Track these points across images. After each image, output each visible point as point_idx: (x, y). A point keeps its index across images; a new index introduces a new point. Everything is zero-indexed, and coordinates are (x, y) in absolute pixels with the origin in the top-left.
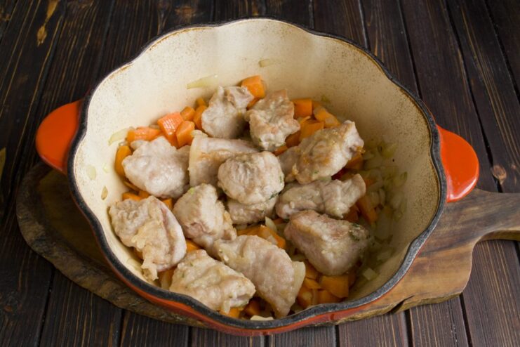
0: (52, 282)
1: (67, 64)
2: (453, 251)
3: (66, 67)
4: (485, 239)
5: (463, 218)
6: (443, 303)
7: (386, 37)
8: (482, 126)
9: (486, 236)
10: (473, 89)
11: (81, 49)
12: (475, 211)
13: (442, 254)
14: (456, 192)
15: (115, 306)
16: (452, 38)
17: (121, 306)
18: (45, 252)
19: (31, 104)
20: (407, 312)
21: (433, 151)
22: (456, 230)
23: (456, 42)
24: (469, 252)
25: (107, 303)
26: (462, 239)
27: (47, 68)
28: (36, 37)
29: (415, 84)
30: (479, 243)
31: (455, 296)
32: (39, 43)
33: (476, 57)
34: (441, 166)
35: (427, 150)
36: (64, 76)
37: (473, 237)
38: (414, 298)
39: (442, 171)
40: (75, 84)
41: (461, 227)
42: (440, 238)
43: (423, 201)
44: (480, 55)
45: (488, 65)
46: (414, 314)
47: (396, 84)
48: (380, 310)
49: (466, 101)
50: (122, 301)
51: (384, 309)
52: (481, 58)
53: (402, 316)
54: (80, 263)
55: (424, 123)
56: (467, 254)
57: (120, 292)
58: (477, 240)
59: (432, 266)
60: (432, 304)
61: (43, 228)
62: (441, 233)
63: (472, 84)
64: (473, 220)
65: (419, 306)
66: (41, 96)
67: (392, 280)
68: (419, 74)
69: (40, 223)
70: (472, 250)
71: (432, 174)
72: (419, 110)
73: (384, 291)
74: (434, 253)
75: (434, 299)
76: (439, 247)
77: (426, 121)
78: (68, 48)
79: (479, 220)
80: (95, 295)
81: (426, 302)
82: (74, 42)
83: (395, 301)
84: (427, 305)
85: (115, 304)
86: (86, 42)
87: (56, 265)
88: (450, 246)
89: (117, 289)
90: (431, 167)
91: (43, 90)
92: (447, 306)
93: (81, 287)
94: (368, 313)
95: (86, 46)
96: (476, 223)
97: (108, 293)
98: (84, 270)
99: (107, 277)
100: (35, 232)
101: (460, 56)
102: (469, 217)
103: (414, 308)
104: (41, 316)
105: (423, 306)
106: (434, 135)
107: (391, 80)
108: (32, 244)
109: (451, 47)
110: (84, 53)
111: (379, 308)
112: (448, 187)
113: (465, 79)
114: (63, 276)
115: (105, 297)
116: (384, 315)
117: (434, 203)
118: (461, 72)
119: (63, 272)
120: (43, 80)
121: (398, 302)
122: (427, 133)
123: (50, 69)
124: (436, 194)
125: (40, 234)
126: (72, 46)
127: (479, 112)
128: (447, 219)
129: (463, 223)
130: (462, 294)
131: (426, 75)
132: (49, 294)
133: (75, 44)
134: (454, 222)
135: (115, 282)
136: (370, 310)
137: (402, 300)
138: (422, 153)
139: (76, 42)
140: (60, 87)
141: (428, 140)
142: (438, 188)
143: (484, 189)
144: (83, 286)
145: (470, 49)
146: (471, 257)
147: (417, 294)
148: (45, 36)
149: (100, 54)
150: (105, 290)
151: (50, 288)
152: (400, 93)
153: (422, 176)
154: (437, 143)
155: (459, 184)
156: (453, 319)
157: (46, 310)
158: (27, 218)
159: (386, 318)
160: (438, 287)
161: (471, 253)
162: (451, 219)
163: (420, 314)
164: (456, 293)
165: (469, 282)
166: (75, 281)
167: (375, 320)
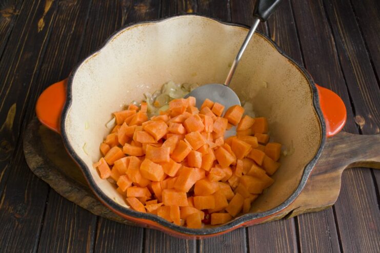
0: (48, 197)
1: (59, 45)
2: (327, 175)
3: (58, 47)
4: (350, 167)
5: (335, 152)
6: (321, 211)
7: (281, 26)
8: (348, 88)
9: (351, 165)
10: (342, 62)
11: (69, 34)
12: (343, 147)
13: (320, 178)
14: (332, 130)
15: (92, 214)
16: (327, 27)
17: (96, 214)
18: (43, 176)
19: (34, 73)
20: (296, 218)
21: (315, 102)
22: (330, 160)
23: (330, 29)
24: (339, 176)
25: (87, 211)
26: (334, 167)
27: (45, 48)
28: (37, 26)
29: (302, 59)
30: (346, 170)
31: (329, 206)
32: (39, 30)
33: (343, 40)
34: (321, 112)
35: (310, 102)
36: (56, 53)
37: (341, 166)
38: (300, 208)
39: (322, 116)
40: (64, 59)
41: (333, 158)
42: (319, 166)
43: (309, 137)
44: (347, 38)
45: (352, 45)
46: (301, 219)
47: (286, 57)
48: (277, 216)
49: (337, 71)
50: (97, 211)
51: (279, 216)
52: (347, 41)
53: (292, 221)
54: (68, 184)
55: (307, 83)
56: (337, 177)
57: (95, 204)
58: (345, 168)
59: (313, 186)
60: (313, 212)
61: (42, 159)
62: (320, 163)
63: (341, 58)
64: (342, 154)
65: (304, 214)
66: (41, 66)
68: (304, 52)
69: (40, 156)
70: (341, 175)
71: (315, 118)
72: (302, 74)
74: (315, 176)
75: (314, 209)
76: (318, 172)
77: (308, 82)
78: (59, 34)
79: (346, 153)
80: (78, 206)
81: (309, 211)
82: (63, 29)
84: (309, 213)
85: (93, 212)
86: (72, 29)
87: (51, 185)
88: (326, 172)
89: (93, 202)
90: (314, 114)
91: (42, 63)
92: (323, 214)
93: (68, 200)
95: (72, 32)
96: (344, 156)
97: (87, 204)
98: (70, 188)
99: (87, 193)
100: (36, 162)
101: (333, 39)
102: (339, 152)
103: (300, 215)
104: (41, 220)
105: (307, 213)
106: (314, 91)
107: (282, 54)
108: (34, 171)
109: (327, 33)
110: (71, 36)
112: (327, 127)
113: (336, 55)
114: (56, 192)
115: (85, 207)
116: (279, 220)
117: (318, 138)
118: (333, 51)
120: (42, 56)
121: (289, 211)
122: (309, 90)
123: (47, 48)
124: (319, 132)
125: (40, 164)
126: (62, 32)
127: (346, 78)
129: (335, 156)
130: (334, 205)
131: (309, 52)
132: (46, 205)
133: (64, 31)
134: (328, 155)
135: (92, 197)
137: (292, 210)
138: (306, 104)
140: (54, 60)
141: (310, 95)
142: (320, 127)
143: (349, 132)
144: (70, 199)
145: (340, 34)
146: (340, 179)
147: (302, 205)
148: (43, 25)
149: (82, 38)
150: (86, 202)
151: (47, 201)
152: (288, 63)
153: (307, 120)
154: (317, 96)
155: (334, 124)
156: (328, 223)
157: (44, 216)
158: (31, 152)
159: (281, 222)
160: (317, 201)
161: (341, 177)
162: (327, 153)
163: (305, 219)
164: (330, 205)
165: (339, 197)
166: (64, 196)
167: (273, 223)
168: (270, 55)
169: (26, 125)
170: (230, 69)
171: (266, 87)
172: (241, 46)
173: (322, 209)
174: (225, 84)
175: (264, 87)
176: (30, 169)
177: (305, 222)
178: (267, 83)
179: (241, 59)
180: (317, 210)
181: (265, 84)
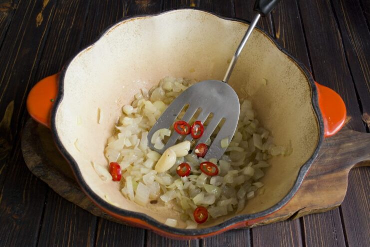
0: (47, 197)
1: (58, 40)
2: (334, 175)
3: (57, 43)
4: (357, 167)
5: (341, 151)
6: (328, 212)
7: (286, 20)
9: (357, 164)
10: (348, 58)
11: (68, 29)
12: (350, 146)
13: (326, 177)
14: (331, 129)
15: (92, 215)
16: (333, 21)
17: (96, 215)
18: (41, 175)
19: (32, 69)
20: (301, 219)
21: (314, 100)
22: (336, 159)
23: (336, 24)
24: (346, 175)
25: (86, 212)
26: (341, 166)
27: (43, 43)
28: (36, 21)
29: (307, 54)
30: (353, 169)
31: (335, 207)
32: (38, 25)
33: (350, 35)
34: (319, 111)
35: (309, 100)
36: (55, 49)
37: (349, 165)
38: (306, 209)
39: (320, 115)
41: (340, 157)
42: (325, 166)
43: (307, 137)
44: (354, 33)
45: (359, 41)
46: (306, 220)
48: (282, 217)
49: (344, 67)
50: (96, 211)
51: (284, 217)
52: (354, 36)
53: (298, 221)
54: (67, 184)
55: (306, 80)
56: (344, 177)
58: (351, 167)
59: (319, 186)
60: (319, 213)
61: (40, 159)
62: (326, 162)
63: (348, 54)
64: (349, 153)
65: (310, 215)
66: (40, 62)
67: (288, 195)
68: (310, 47)
69: (38, 155)
70: (348, 174)
71: (313, 117)
73: (284, 203)
74: (321, 176)
75: (320, 209)
76: (324, 172)
78: (58, 29)
79: (353, 152)
80: (77, 206)
81: (315, 212)
82: (62, 24)
83: (293, 211)
84: (315, 214)
85: (92, 213)
86: (71, 24)
87: (50, 185)
88: (332, 171)
90: (312, 113)
91: (41, 59)
92: (330, 215)
93: (68, 201)
94: (273, 219)
95: (71, 27)
96: (351, 155)
97: (87, 205)
98: (69, 188)
100: (35, 161)
101: (339, 34)
102: (345, 150)
103: (306, 216)
104: (39, 222)
105: (312, 214)
106: (313, 89)
108: (33, 170)
109: (333, 28)
110: (70, 31)
111: (281, 216)
112: (325, 127)
113: (343, 51)
114: (55, 193)
115: (85, 208)
116: (285, 221)
117: (316, 138)
118: (340, 46)
119: (55, 190)
120: (40, 52)
121: (294, 212)
122: (308, 88)
123: (46, 43)
124: (317, 132)
125: (38, 163)
126: (61, 27)
127: (353, 75)
128: (330, 152)
129: (341, 155)
130: (340, 205)
132: (45, 205)
134: (335, 154)
136: (275, 217)
137: (297, 210)
138: (305, 103)
139: (64, 25)
140: (53, 56)
141: (309, 93)
142: (318, 127)
143: (356, 130)
144: (71, 200)
145: (346, 29)
146: (347, 179)
147: (308, 206)
148: (42, 20)
149: (82, 33)
150: (85, 203)
151: (46, 202)
152: (288, 60)
153: (306, 119)
154: (316, 95)
155: (332, 123)
156: (334, 224)
157: (43, 217)
158: (29, 151)
159: (286, 223)
160: (323, 201)
161: (347, 176)
162: (333, 152)
163: (310, 220)
164: (336, 205)
165: (346, 197)
166: (64, 196)
167: (278, 225)
168: (269, 51)
169: (25, 124)
170: (229, 65)
171: (265, 84)
172: (240, 42)
173: (329, 209)
174: (224, 80)
175: (264, 85)
176: (28, 168)
177: (311, 223)
178: (267, 81)
179: (239, 55)
180: (323, 211)
181: (264, 81)
